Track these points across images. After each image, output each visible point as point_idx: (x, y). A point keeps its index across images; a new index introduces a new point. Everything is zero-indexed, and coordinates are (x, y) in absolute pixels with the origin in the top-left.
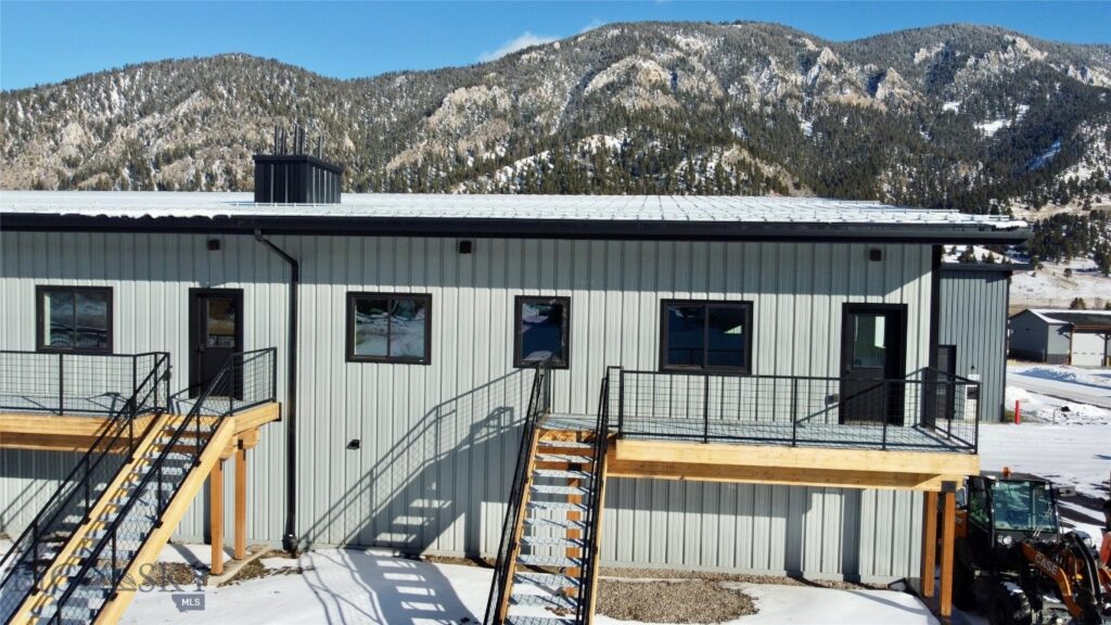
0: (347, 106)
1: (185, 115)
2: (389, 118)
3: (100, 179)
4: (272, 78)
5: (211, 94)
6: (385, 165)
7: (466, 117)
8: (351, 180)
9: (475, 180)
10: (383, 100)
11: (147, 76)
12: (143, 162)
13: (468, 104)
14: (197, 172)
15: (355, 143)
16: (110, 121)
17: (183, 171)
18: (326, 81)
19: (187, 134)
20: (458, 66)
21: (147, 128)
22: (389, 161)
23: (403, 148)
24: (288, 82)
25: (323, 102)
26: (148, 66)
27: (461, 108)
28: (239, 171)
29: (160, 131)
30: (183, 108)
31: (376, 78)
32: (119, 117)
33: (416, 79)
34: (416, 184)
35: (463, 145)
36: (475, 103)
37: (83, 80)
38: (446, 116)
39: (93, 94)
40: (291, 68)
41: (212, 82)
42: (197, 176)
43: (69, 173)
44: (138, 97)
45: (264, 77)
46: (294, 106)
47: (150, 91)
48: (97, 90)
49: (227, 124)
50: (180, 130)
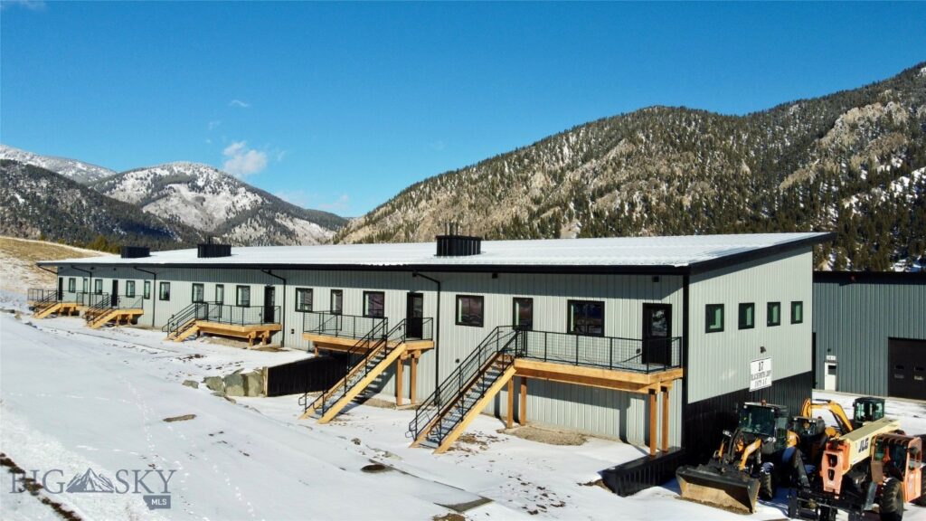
0: (745, 137)
1: (614, 159)
2: (783, 143)
3: (554, 212)
4: (681, 122)
5: (633, 141)
6: (778, 185)
7: (859, 134)
8: (747, 200)
9: (869, 192)
10: (777, 128)
11: (587, 132)
12: (584, 196)
13: (862, 122)
14: (622, 201)
15: (751, 168)
16: (562, 169)
17: (612, 201)
18: (727, 119)
19: (615, 173)
20: (851, 88)
21: (587, 171)
22: (782, 180)
23: (796, 168)
24: (694, 123)
25: (724, 136)
26: (588, 125)
27: (853, 127)
28: (654, 199)
29: (596, 172)
30: (612, 154)
31: (771, 110)
32: (569, 165)
33: (808, 106)
34: (808, 200)
35: (856, 161)
36: (869, 120)
37: (545, 141)
38: (840, 135)
39: (552, 150)
40: (696, 112)
41: (634, 131)
42: (622, 205)
43: (535, 209)
44: (581, 149)
45: (674, 122)
46: (699, 143)
47: (590, 143)
48: (554, 147)
49: (645, 162)
50: (610, 171)
